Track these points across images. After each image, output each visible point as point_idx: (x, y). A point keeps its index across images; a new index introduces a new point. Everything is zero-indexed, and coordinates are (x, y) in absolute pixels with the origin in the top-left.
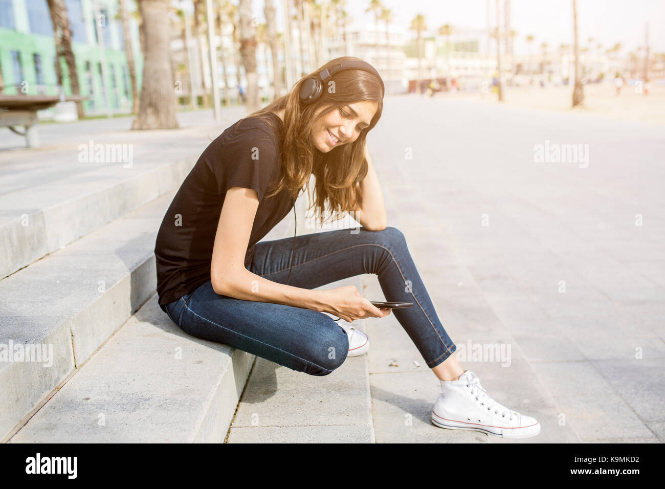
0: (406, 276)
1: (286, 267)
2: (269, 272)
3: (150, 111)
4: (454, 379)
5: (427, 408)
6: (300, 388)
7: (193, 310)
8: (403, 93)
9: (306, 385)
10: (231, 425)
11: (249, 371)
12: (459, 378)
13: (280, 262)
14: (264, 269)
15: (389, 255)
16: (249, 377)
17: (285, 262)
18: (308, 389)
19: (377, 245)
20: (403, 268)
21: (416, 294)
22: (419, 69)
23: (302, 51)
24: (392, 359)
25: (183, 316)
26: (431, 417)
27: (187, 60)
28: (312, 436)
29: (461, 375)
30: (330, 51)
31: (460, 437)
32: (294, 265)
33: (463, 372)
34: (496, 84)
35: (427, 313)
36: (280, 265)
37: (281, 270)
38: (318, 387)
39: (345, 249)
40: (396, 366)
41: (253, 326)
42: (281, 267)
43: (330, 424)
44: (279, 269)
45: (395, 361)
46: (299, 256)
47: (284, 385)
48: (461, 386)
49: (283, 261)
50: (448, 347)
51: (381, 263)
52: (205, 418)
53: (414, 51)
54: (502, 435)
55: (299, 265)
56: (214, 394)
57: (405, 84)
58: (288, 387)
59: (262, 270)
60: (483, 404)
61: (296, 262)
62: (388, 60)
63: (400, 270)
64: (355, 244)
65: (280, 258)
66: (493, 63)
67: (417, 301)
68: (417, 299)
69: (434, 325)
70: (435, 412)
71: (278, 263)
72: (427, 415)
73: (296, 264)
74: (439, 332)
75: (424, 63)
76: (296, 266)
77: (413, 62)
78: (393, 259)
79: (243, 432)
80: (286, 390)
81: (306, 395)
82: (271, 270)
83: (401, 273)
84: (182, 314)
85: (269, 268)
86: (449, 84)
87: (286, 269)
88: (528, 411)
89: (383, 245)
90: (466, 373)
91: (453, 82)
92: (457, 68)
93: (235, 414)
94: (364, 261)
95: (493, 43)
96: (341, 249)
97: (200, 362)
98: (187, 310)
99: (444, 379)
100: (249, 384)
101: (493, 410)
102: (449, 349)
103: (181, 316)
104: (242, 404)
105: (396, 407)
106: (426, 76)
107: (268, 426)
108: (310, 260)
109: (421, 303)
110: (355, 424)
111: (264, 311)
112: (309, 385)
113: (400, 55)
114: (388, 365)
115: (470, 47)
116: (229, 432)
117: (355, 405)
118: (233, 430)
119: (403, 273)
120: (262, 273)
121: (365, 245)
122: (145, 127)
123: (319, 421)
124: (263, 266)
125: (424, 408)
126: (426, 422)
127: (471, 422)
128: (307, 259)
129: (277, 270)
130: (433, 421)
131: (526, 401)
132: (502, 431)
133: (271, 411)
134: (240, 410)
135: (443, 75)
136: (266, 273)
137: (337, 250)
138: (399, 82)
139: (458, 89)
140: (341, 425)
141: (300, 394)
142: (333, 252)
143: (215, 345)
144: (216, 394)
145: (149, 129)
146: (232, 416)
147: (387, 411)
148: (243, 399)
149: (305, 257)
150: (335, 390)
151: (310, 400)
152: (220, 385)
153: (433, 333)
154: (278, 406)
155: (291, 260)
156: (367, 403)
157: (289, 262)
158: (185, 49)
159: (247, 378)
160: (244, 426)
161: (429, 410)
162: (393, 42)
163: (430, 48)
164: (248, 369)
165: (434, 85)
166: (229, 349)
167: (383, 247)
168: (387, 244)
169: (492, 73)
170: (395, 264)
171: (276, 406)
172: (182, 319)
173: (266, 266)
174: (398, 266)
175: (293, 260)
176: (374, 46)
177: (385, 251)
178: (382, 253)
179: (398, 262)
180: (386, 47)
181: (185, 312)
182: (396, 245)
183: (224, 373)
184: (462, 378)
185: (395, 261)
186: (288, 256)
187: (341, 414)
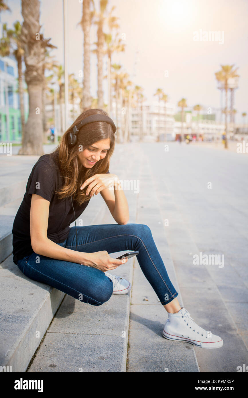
0: (150, 254)
1: (84, 243)
2: (75, 245)
3: (29, 145)
4: (175, 313)
5: (161, 327)
6: (88, 311)
7: (30, 265)
8: (172, 141)
9: (92, 310)
10: (47, 331)
11: (62, 300)
12: (178, 312)
13: (81, 239)
14: (73, 243)
15: (141, 242)
16: (61, 303)
17: (84, 240)
18: (93, 312)
19: (134, 236)
20: (148, 249)
21: (155, 264)
22: (182, 128)
23: (117, 114)
24: (145, 296)
25: (25, 267)
26: (162, 333)
27: (53, 116)
28: (91, 341)
29: (179, 310)
30: (133, 115)
31: (178, 345)
32: (89, 242)
33: (180, 308)
34: (224, 138)
35: (161, 275)
36: (81, 241)
37: (82, 244)
38: (99, 311)
39: (116, 236)
40: (147, 300)
41: (61, 276)
42: (82, 243)
43: (102, 334)
44: (81, 244)
45: (147, 298)
46: (92, 237)
47: (80, 309)
48: (179, 317)
49: (83, 239)
50: (172, 294)
51: (136, 246)
52: (29, 328)
53: (180, 118)
54: (201, 346)
55: (92, 242)
56: (37, 314)
57: (174, 136)
58: (82, 311)
59: (72, 244)
60: (191, 328)
61: (90, 241)
62: (165, 122)
63: (147, 251)
64: (122, 234)
65: (82, 238)
66: (223, 127)
67: (156, 268)
68: (156, 267)
69: (165, 282)
70: (164, 330)
71: (80, 240)
72: (160, 331)
73: (90, 242)
74: (168, 286)
75: (185, 125)
76: (90, 243)
77: (179, 124)
78: (143, 244)
79: (53, 336)
80: (80, 312)
81: (92, 316)
82: (76, 244)
83: (147, 252)
84: (24, 266)
85: (75, 243)
86: (198, 137)
87: (84, 244)
88: (220, 331)
89: (138, 236)
90: (182, 310)
91: (201, 136)
92: (203, 129)
93: (50, 325)
94: (127, 244)
95: (224, 116)
96: (114, 236)
97: (32, 294)
98: (27, 264)
99: (170, 312)
100: (61, 307)
101: (196, 332)
102: (173, 296)
103: (24, 268)
104: (55, 319)
105: (143, 326)
106: (186, 132)
107: (67, 333)
108: (97, 240)
109: (158, 269)
110: (116, 335)
111: (67, 267)
112: (94, 310)
113: (172, 120)
114: (142, 300)
115: (211, 118)
116: (45, 335)
117: (117, 324)
118: (48, 334)
119: (148, 252)
120: (71, 245)
121: (127, 235)
122: (25, 153)
123: (96, 332)
124: (72, 241)
125: (160, 326)
126: (160, 335)
127: (183, 337)
128: (96, 240)
129: (80, 244)
130: (163, 335)
131: (220, 325)
132: (201, 344)
133: (71, 324)
134: (53, 323)
135: (195, 132)
136: (73, 245)
137: (112, 236)
138: (170, 135)
139: (203, 140)
140: (108, 335)
141: (88, 315)
142: (110, 237)
143: (42, 285)
144: (38, 314)
145: (27, 155)
146: (48, 326)
147: (139, 327)
148: (56, 316)
149: (95, 238)
150: (108, 314)
151: (93, 319)
152: (41, 309)
153: (164, 286)
154: (75, 321)
155: (87, 239)
156: (125, 323)
157: (86, 241)
158: (53, 110)
159: (60, 303)
160: (54, 332)
161: (162, 328)
162: (168, 112)
163: (188, 117)
164: (61, 298)
165: (189, 137)
166: (49, 288)
167: (137, 237)
168: (140, 236)
169: (223, 132)
170: (144, 247)
171: (74, 322)
172: (24, 269)
173: (74, 242)
174: (145, 248)
175: (89, 240)
176: (158, 114)
177: (139, 240)
178: (136, 240)
179: (146, 246)
180: (164, 115)
181: (26, 265)
182: (145, 236)
183: (44, 301)
184: (180, 312)
185: (144, 245)
186: (86, 237)
187: (109, 329)
